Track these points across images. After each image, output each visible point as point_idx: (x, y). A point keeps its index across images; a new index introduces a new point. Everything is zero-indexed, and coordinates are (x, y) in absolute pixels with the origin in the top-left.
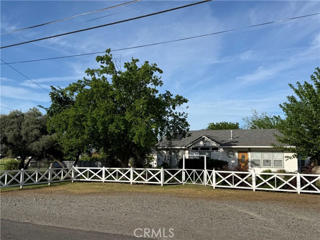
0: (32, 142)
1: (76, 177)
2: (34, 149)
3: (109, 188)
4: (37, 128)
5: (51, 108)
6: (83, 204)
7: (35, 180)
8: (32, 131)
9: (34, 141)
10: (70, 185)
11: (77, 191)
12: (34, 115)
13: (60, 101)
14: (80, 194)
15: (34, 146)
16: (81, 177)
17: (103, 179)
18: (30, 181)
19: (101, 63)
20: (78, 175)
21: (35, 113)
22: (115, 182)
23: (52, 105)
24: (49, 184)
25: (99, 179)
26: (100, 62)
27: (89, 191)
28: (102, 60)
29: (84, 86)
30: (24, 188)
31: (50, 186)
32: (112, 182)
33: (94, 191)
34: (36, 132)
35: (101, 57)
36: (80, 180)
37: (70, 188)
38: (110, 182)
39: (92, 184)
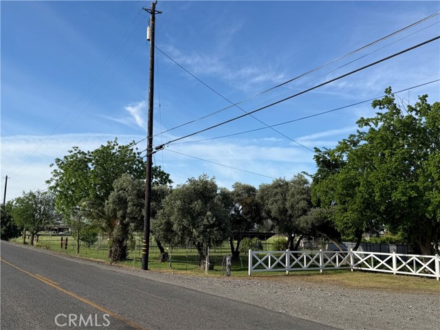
0: (299, 216)
1: (356, 264)
2: (302, 225)
3: (401, 283)
4: (304, 199)
5: (318, 174)
6: (358, 301)
7: (303, 265)
8: (298, 203)
9: (301, 215)
10: (348, 275)
11: (355, 284)
12: (299, 184)
13: (327, 164)
14: (358, 288)
15: (302, 222)
16: (362, 265)
17: (394, 270)
18: (297, 266)
19: (380, 108)
20: (359, 262)
21: (300, 181)
22: (411, 275)
23: (319, 170)
24: (321, 271)
25: (388, 269)
26: (378, 107)
27: (371, 284)
28: (380, 105)
29: (358, 141)
30: (290, 273)
31: (322, 274)
32: (407, 275)
33: (379, 285)
34: (303, 204)
35: (379, 101)
36: (362, 269)
37: (347, 279)
38: (404, 275)
39: (378, 276)
